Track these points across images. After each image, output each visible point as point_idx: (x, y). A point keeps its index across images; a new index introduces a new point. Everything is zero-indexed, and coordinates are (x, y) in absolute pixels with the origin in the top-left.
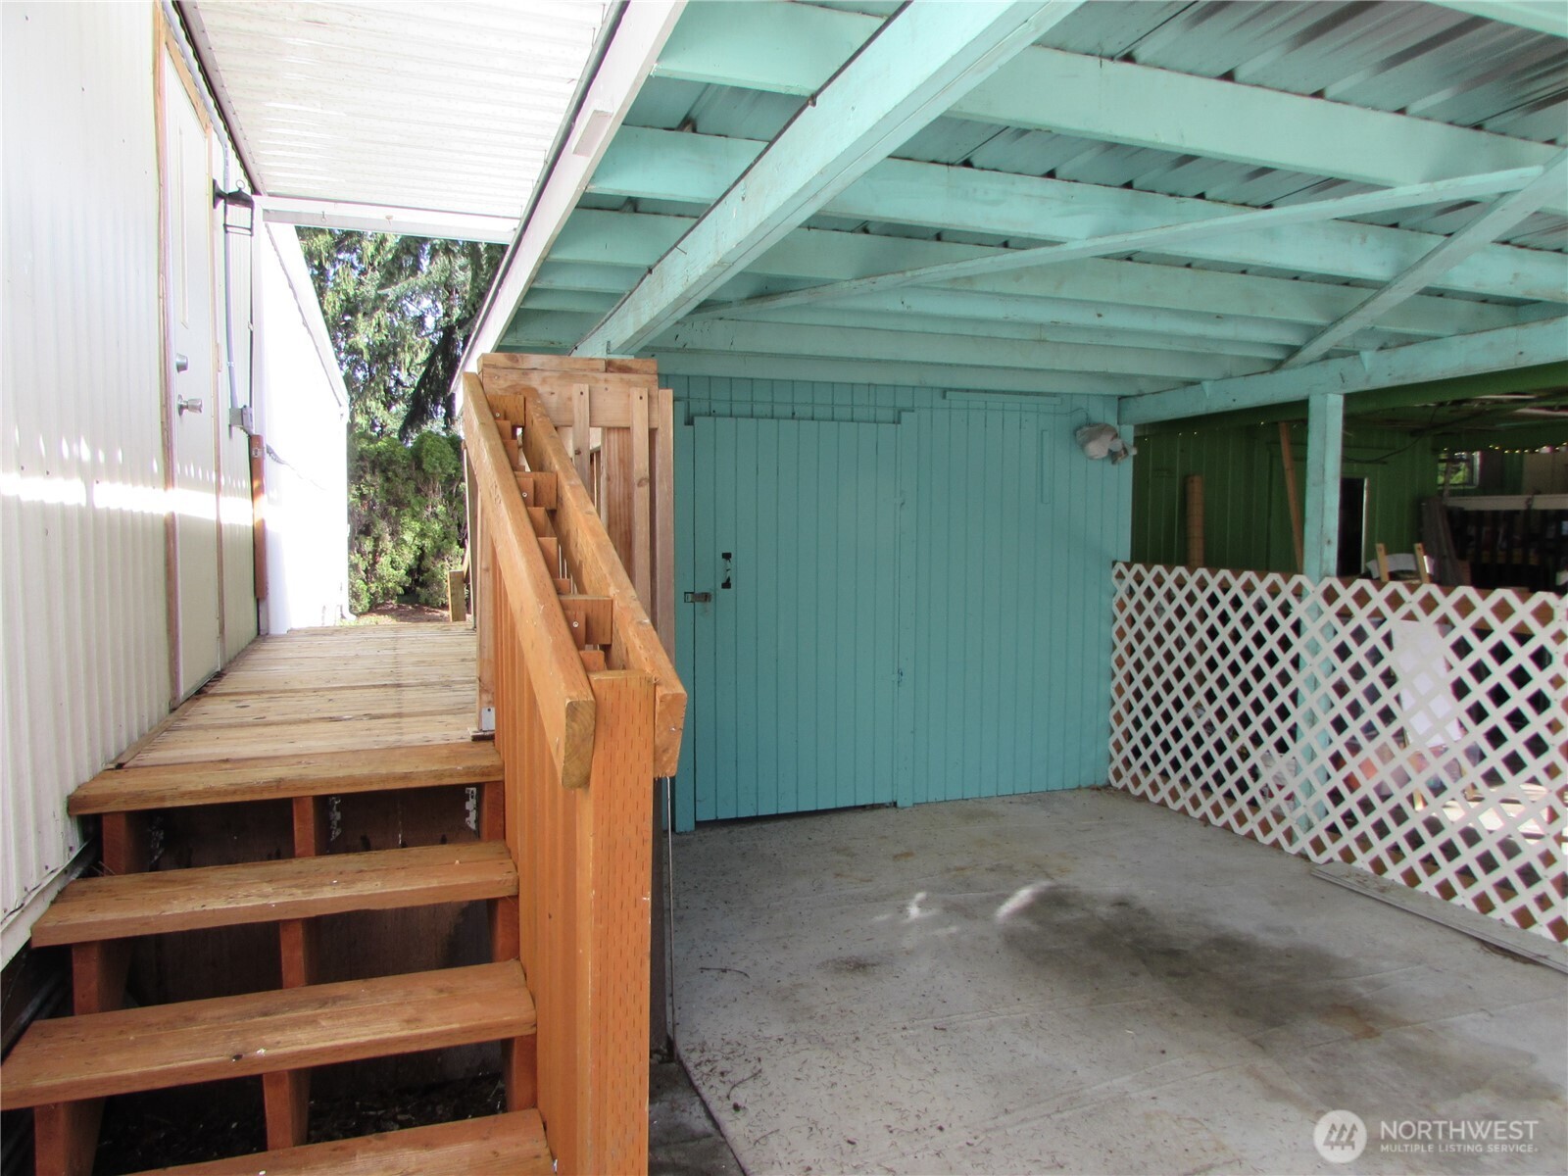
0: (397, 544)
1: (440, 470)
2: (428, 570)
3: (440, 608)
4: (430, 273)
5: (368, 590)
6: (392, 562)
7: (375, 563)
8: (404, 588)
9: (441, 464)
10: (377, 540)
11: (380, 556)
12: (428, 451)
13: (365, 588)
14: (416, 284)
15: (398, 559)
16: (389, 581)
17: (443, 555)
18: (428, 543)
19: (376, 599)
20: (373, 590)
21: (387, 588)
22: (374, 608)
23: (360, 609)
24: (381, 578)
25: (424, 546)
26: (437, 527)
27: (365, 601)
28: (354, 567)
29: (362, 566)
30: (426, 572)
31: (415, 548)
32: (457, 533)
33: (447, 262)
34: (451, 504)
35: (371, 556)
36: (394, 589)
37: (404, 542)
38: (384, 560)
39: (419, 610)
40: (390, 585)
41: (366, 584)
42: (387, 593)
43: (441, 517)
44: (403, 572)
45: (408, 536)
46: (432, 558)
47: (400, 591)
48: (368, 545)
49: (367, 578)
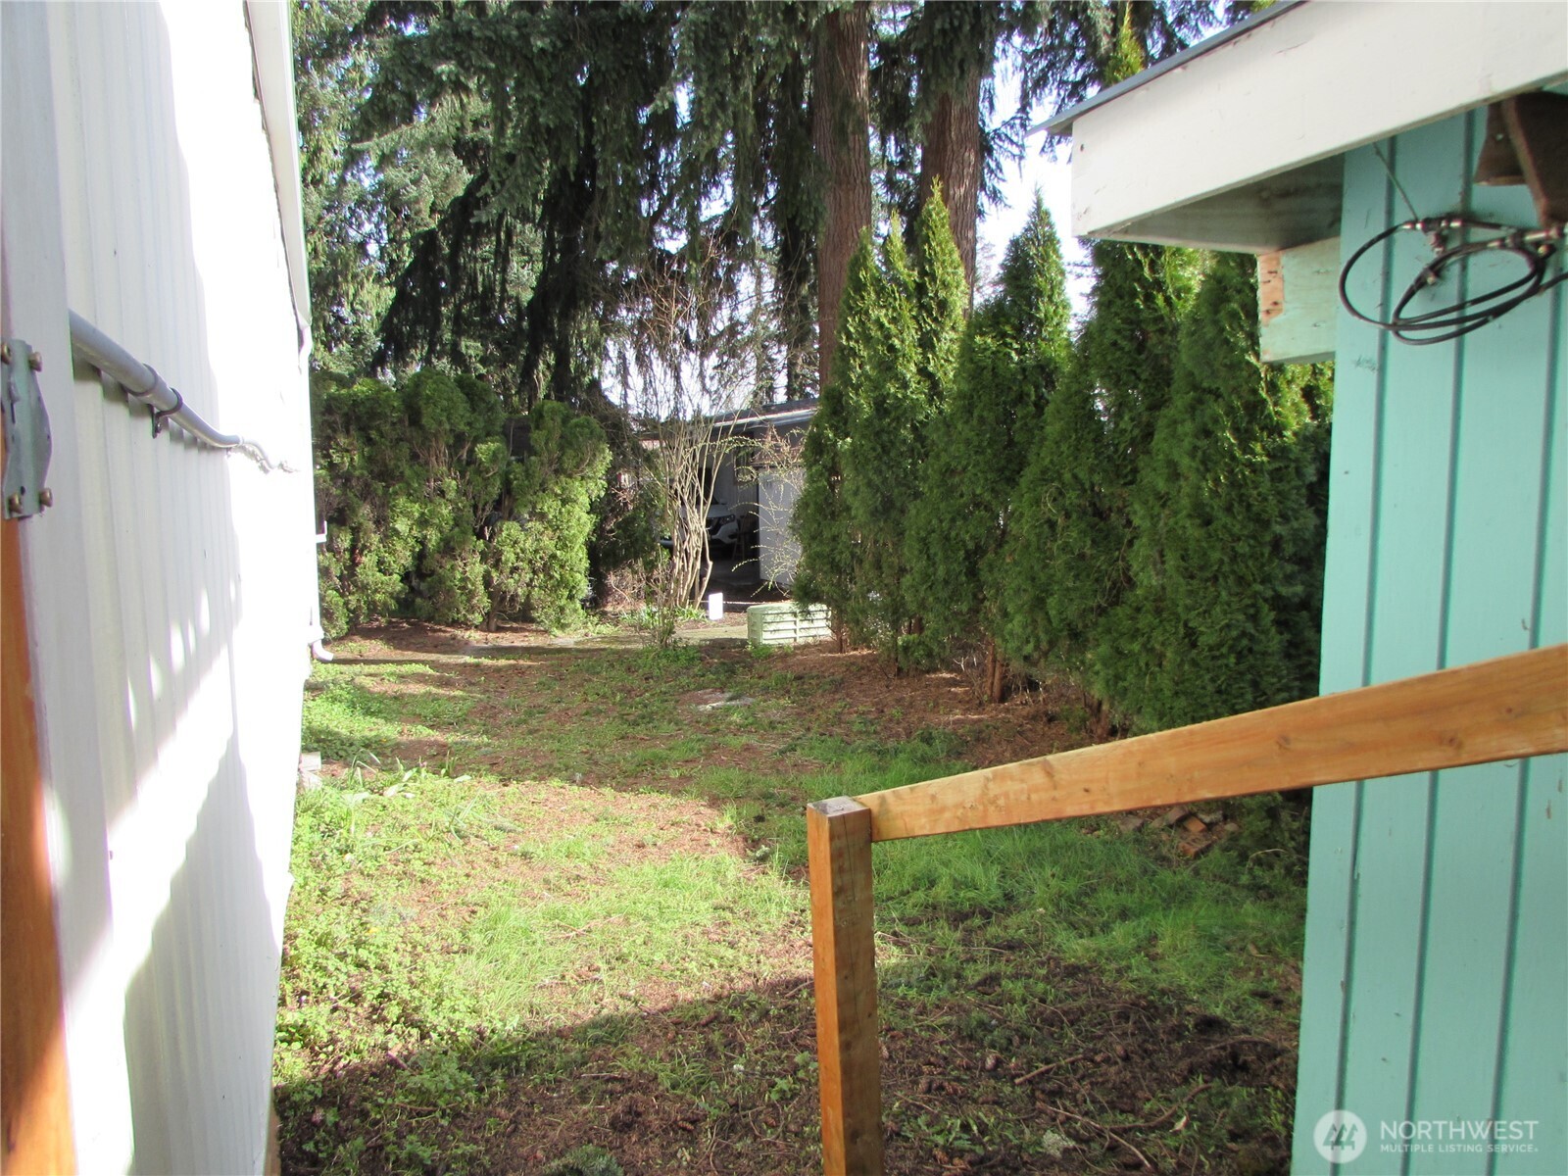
0: (386, 536)
1: (447, 427)
2: (433, 573)
3: (448, 625)
4: (433, 119)
5: (346, 604)
6: (380, 562)
7: (354, 564)
8: (398, 600)
9: (449, 419)
10: (355, 531)
11: (361, 554)
12: (429, 398)
13: (341, 601)
14: (412, 136)
15: (389, 558)
16: (376, 591)
17: (453, 549)
18: (433, 537)
19: (358, 617)
20: (353, 605)
21: (374, 602)
22: (355, 630)
23: (334, 633)
24: (363, 588)
25: (425, 537)
26: (445, 511)
27: (342, 623)
28: (324, 572)
29: (336, 570)
30: (430, 575)
31: (412, 542)
32: (472, 518)
33: (457, 105)
34: (463, 476)
35: (347, 556)
36: (385, 604)
37: (397, 532)
38: (368, 560)
39: (418, 628)
40: (378, 597)
41: (342, 595)
42: (373, 607)
43: (451, 495)
44: (396, 577)
45: (402, 525)
46: (437, 556)
47: (393, 605)
48: (344, 541)
49: (343, 587)
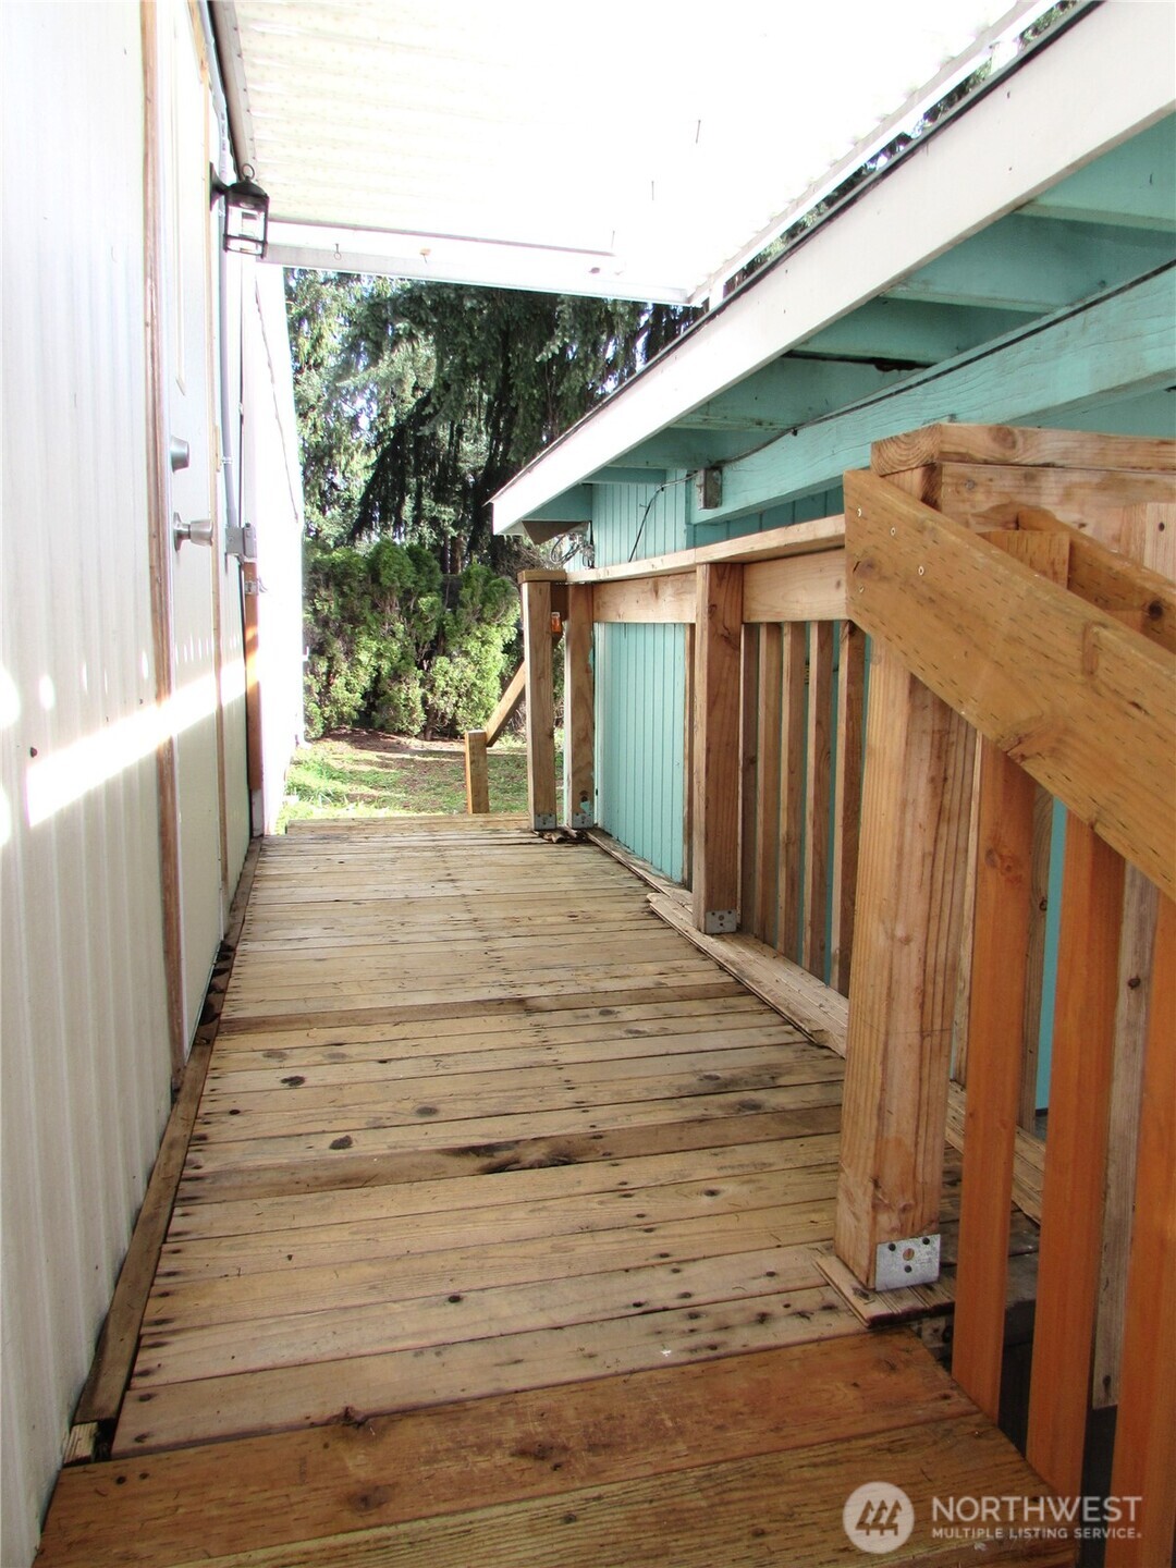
0: (352, 665)
1: (398, 585)
2: (385, 693)
3: (396, 734)
4: (393, 362)
5: (322, 714)
6: (347, 684)
7: (329, 684)
8: (359, 711)
9: (399, 579)
10: (331, 659)
11: (334, 677)
12: (386, 563)
13: (319, 711)
14: (378, 375)
15: (354, 681)
16: (344, 704)
17: (400, 676)
18: (386, 666)
19: (330, 723)
20: (327, 714)
21: (342, 713)
22: (328, 733)
23: (313, 735)
24: (335, 702)
25: (380, 667)
26: (395, 647)
27: (319, 727)
28: (308, 689)
29: (316, 688)
30: (382, 695)
31: (370, 669)
32: (415, 653)
33: (410, 350)
34: (409, 622)
35: (324, 678)
36: (350, 715)
37: (360, 662)
38: (339, 682)
39: (374, 736)
40: (345, 709)
41: (320, 707)
42: (342, 719)
43: (400, 635)
44: (358, 695)
45: (364, 657)
46: (388, 681)
47: (355, 715)
48: (323, 667)
49: (320, 701)
